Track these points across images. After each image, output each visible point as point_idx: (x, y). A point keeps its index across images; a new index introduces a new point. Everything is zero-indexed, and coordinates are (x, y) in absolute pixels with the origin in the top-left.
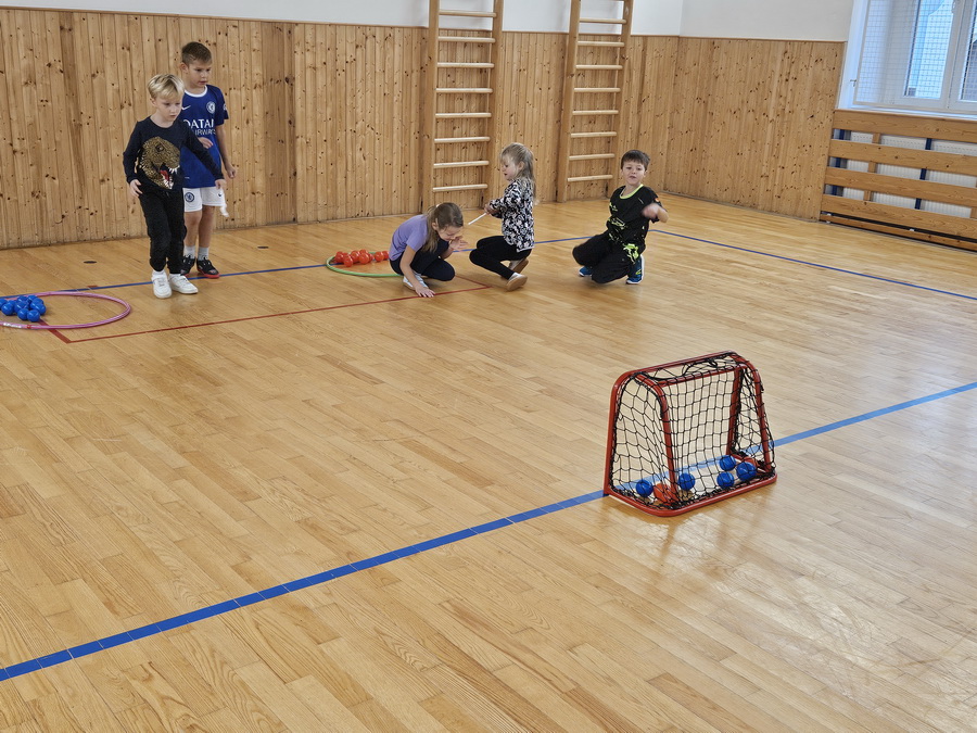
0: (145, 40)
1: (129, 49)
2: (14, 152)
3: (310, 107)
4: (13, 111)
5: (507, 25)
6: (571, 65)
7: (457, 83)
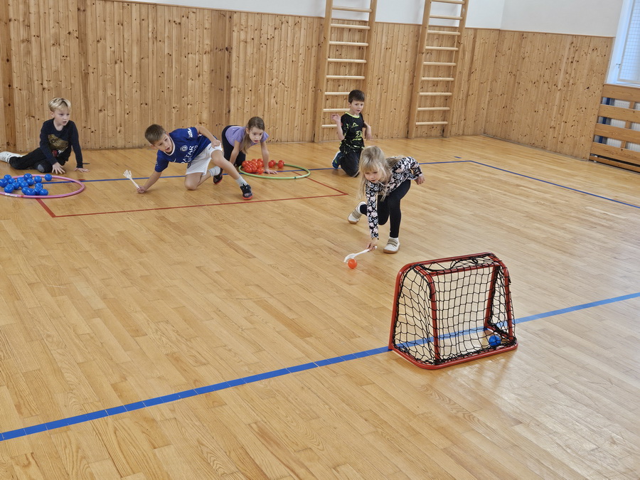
0: (133, 19)
1: (122, 25)
2: (44, 89)
3: (241, 68)
4: (44, 61)
5: (378, 19)
6: (422, 46)
7: (343, 55)
